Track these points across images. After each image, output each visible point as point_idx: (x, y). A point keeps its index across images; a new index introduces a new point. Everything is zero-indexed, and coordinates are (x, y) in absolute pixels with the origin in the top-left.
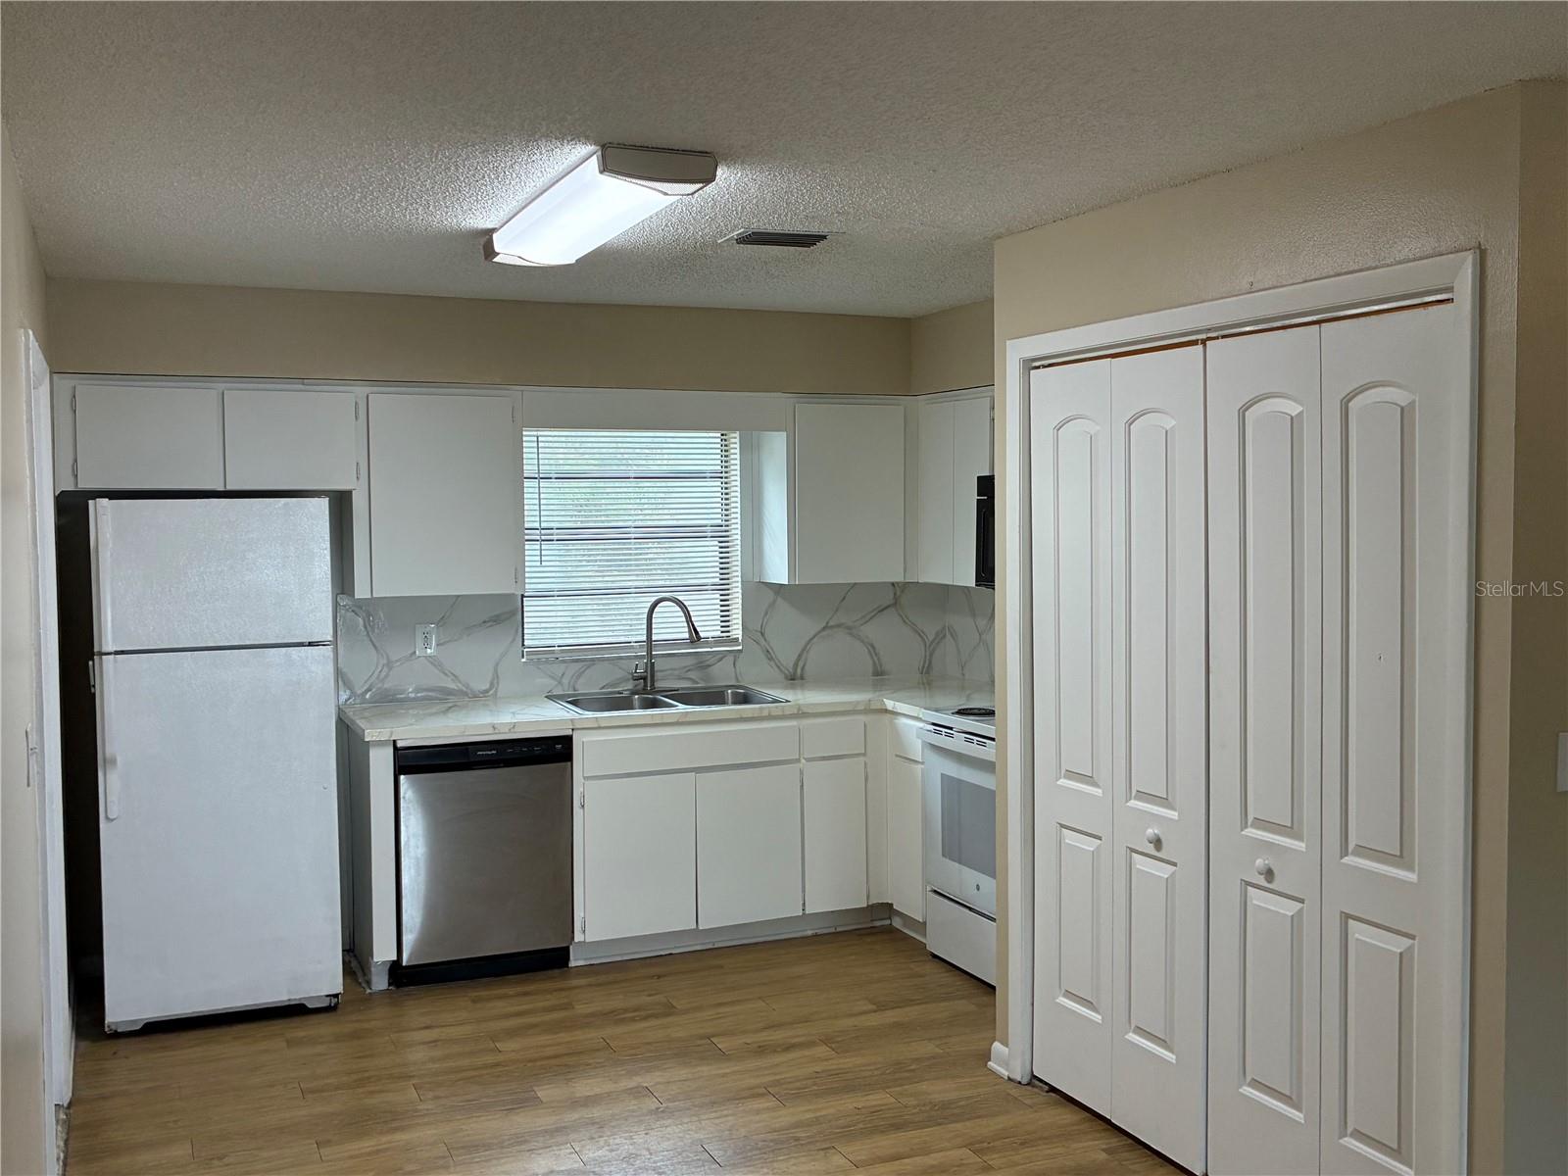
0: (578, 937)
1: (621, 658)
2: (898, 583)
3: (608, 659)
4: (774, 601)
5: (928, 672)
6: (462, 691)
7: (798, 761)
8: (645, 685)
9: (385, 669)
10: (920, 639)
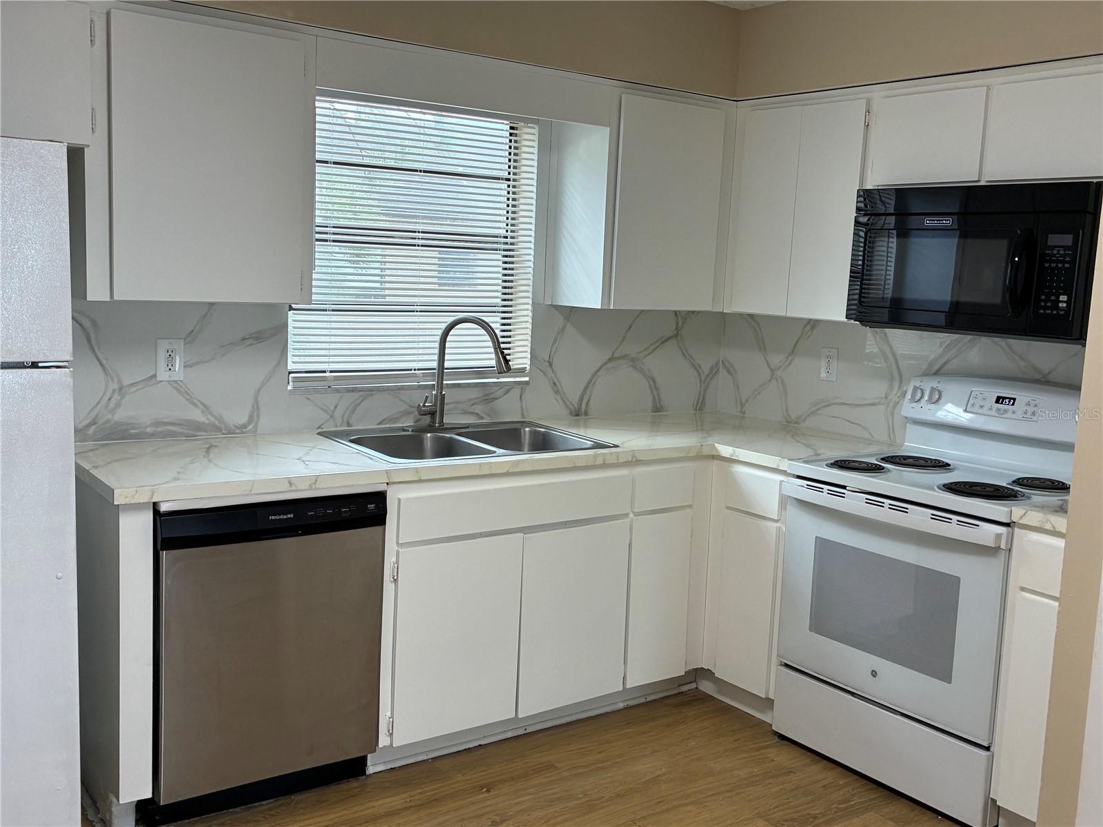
0: (383, 741)
1: (402, 388)
2: (679, 311)
3: (388, 389)
4: (564, 328)
5: (701, 409)
6: (213, 426)
7: (627, 515)
8: (433, 421)
9: (116, 397)
10: (695, 373)
